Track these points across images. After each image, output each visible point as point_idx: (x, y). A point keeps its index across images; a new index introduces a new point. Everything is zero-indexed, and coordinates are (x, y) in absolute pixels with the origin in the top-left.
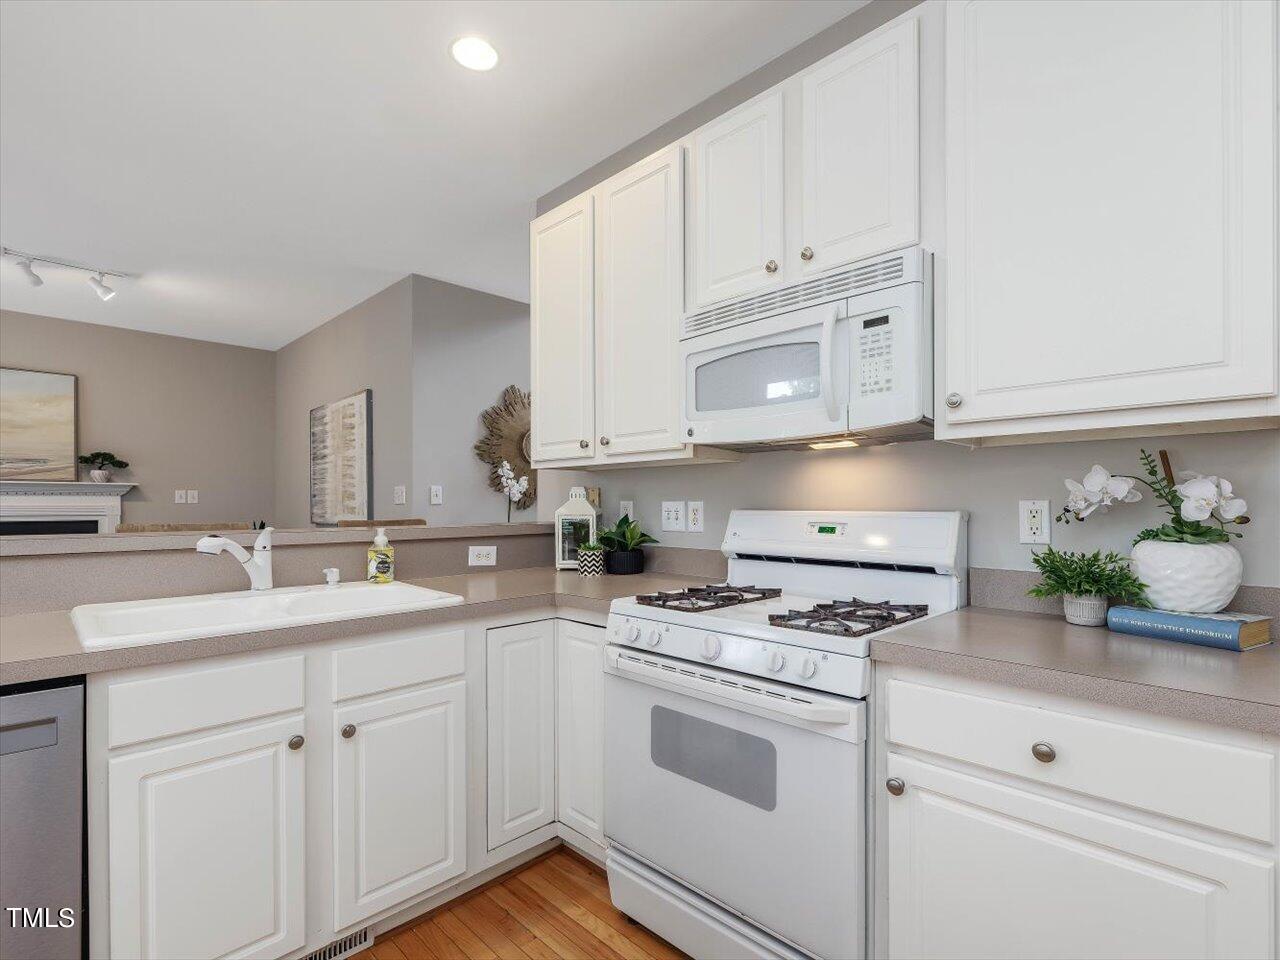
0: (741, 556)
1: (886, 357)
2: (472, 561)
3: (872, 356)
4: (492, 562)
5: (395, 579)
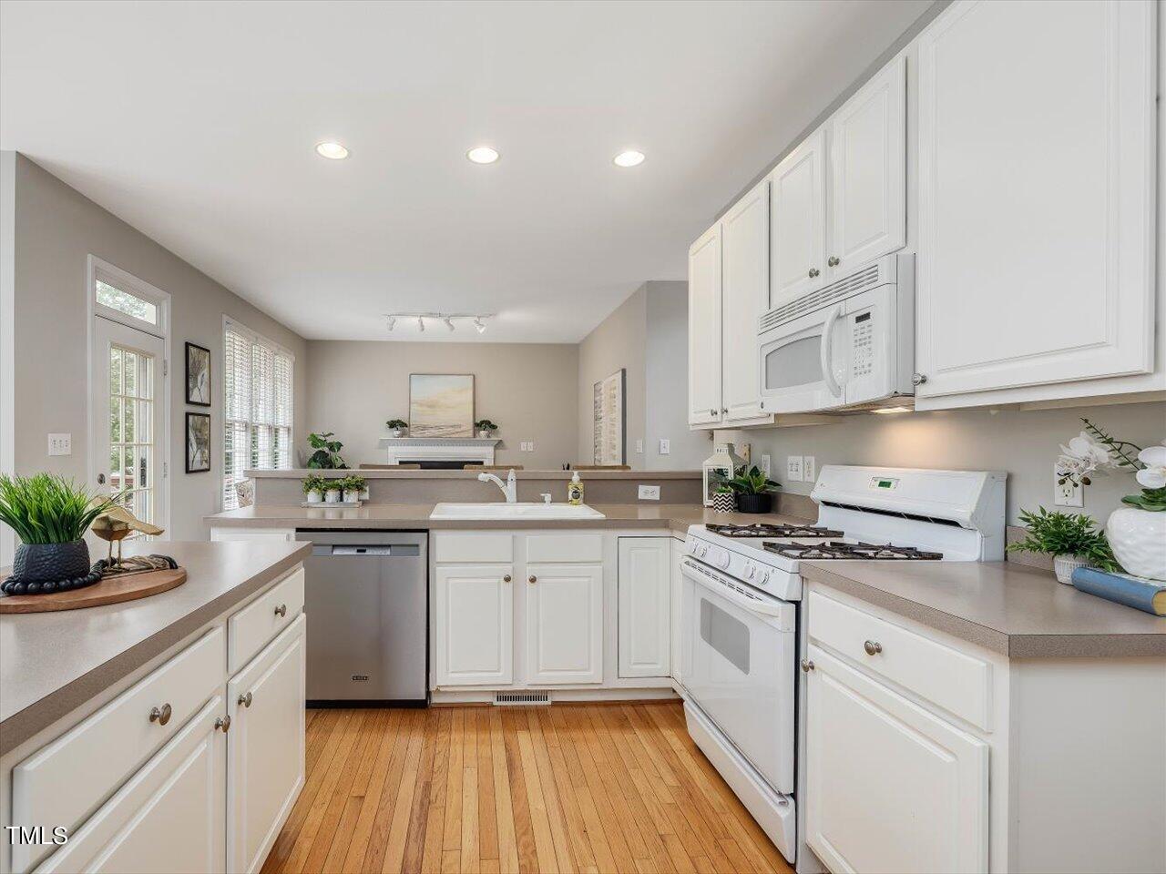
0: (827, 504)
1: (868, 346)
2: (641, 496)
3: (860, 345)
4: (657, 497)
5: (584, 502)
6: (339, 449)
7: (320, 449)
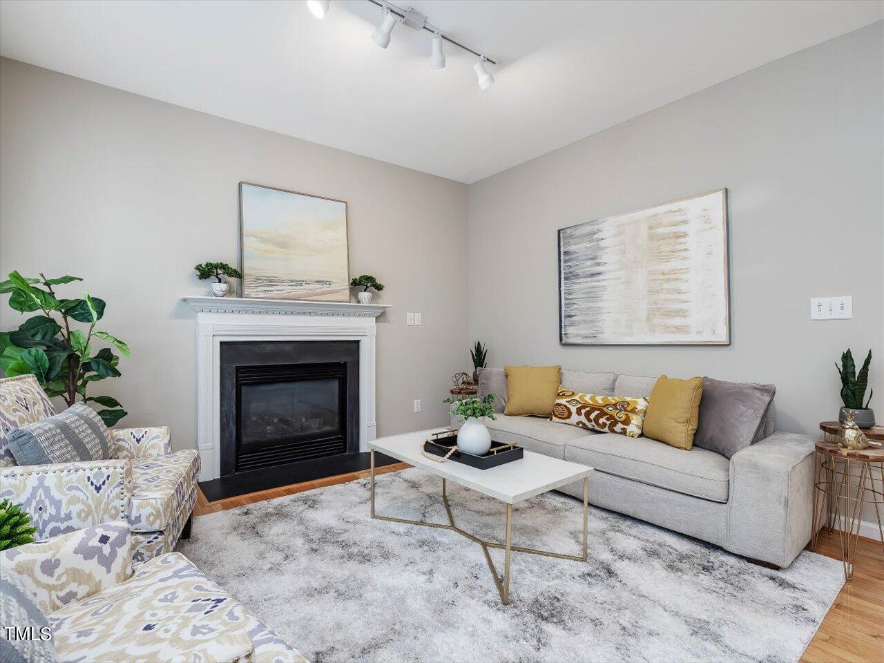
6: (100, 315)
7: (40, 312)
